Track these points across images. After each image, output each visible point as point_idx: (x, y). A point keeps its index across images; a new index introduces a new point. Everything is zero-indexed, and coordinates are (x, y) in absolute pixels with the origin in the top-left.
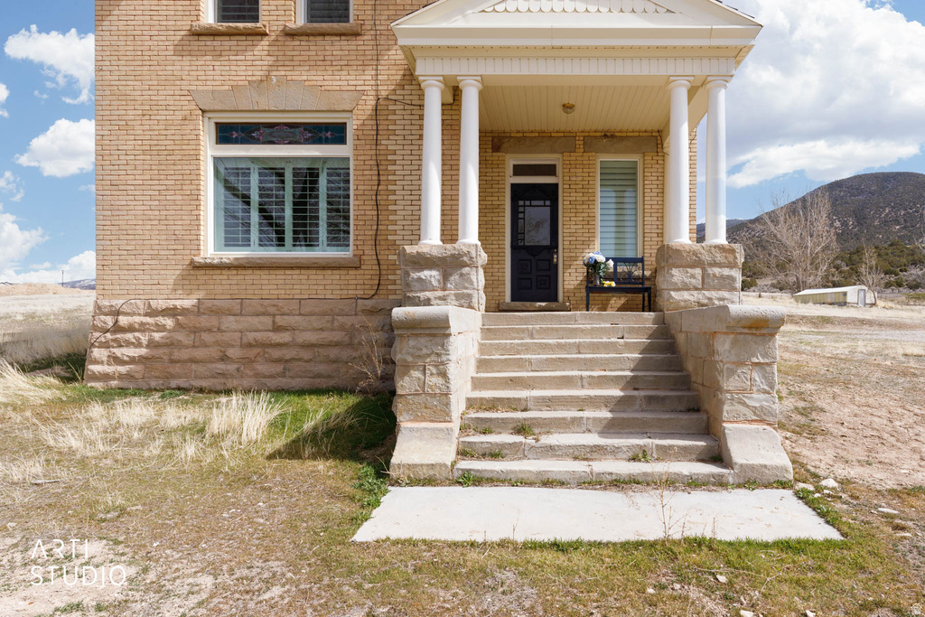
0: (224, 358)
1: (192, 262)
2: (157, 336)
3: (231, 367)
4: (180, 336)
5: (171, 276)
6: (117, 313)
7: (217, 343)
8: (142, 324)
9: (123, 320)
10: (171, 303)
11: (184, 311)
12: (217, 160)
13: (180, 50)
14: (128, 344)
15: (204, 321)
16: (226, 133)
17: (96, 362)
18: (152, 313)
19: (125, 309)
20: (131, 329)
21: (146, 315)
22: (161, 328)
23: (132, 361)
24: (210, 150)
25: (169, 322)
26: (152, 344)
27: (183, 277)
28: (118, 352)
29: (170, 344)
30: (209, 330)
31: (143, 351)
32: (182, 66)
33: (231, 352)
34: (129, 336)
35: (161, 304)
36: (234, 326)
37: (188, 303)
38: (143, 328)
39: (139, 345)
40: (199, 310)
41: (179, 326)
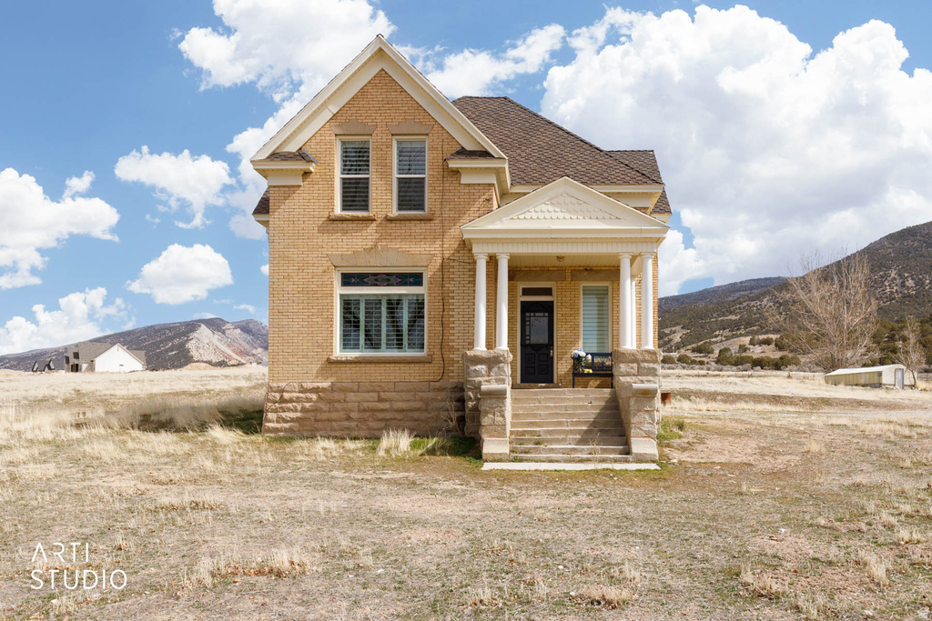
0: (349, 418)
1: (328, 359)
2: (307, 405)
3: (353, 424)
4: (321, 405)
5: (315, 368)
6: (282, 391)
7: (344, 409)
8: (298, 398)
9: (286, 396)
10: (315, 385)
11: (324, 390)
12: (341, 295)
13: (322, 230)
14: (289, 410)
15: (336, 396)
16: (348, 280)
17: (270, 421)
18: (304, 391)
19: (287, 388)
20: (291, 401)
21: (300, 392)
22: (309, 400)
23: (292, 420)
24: (339, 290)
25: (314, 397)
26: (304, 410)
27: (322, 369)
28: (283, 415)
29: (315, 410)
30: (339, 401)
31: (299, 414)
32: (323, 239)
33: (354, 415)
34: (290, 405)
35: (309, 385)
36: (354, 399)
37: (326, 384)
38: (298, 400)
39: (296, 411)
40: (332, 389)
41: (319, 397)
